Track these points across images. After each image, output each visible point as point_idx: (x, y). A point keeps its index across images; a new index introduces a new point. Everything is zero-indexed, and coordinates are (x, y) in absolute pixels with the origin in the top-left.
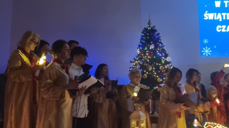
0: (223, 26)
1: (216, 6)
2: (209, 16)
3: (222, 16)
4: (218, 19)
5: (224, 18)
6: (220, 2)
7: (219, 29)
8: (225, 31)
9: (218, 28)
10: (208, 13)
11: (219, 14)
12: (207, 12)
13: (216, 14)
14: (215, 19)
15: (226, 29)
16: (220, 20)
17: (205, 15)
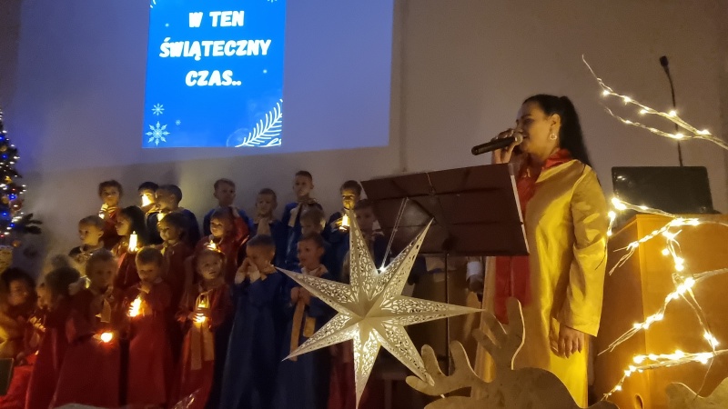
0: (201, 73)
1: (191, 25)
2: (172, 49)
3: (203, 49)
4: (191, 55)
5: (207, 54)
6: (201, 14)
7: (192, 79)
8: (205, 83)
9: (190, 79)
10: (169, 42)
11: (196, 44)
12: (167, 39)
13: (187, 43)
14: (186, 55)
15: (208, 79)
16: (197, 59)
17: (163, 47)
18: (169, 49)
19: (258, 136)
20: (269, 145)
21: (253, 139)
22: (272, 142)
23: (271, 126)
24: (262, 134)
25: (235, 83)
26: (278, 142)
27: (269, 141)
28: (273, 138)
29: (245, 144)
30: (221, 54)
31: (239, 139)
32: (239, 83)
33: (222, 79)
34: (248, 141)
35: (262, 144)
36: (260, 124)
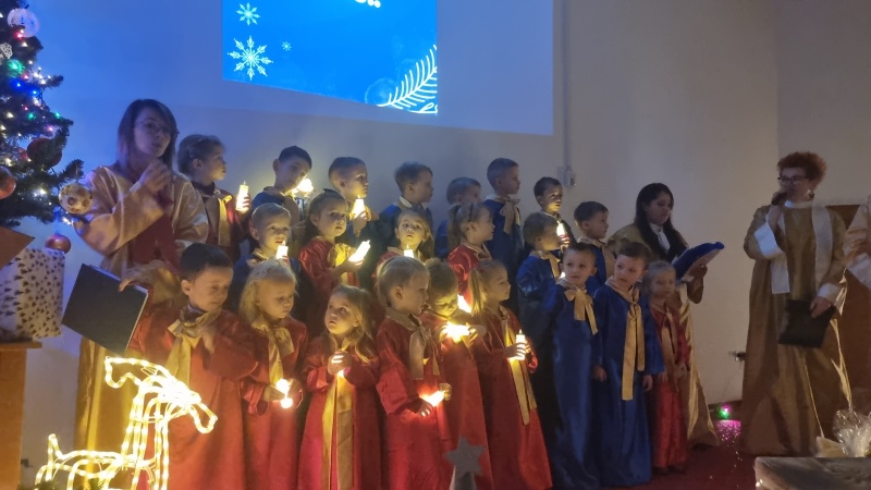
19: (407, 96)
20: (422, 111)
21: (401, 98)
22: (426, 108)
23: (423, 83)
24: (412, 93)
26: (433, 109)
27: (421, 106)
28: (428, 102)
29: (389, 103)
31: (382, 95)
34: (395, 101)
35: (413, 108)
36: (409, 76)
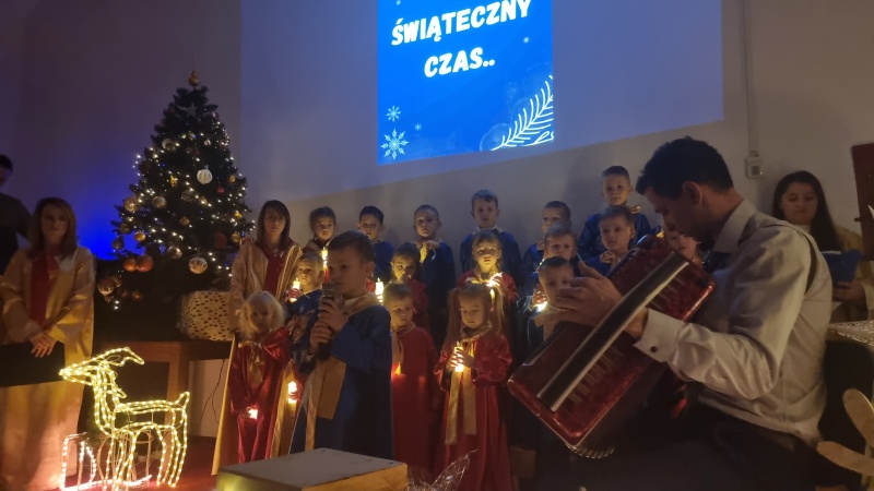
0: (442, 58)
2: (405, 33)
3: (443, 24)
4: (429, 36)
5: (449, 31)
7: (432, 68)
8: (449, 70)
9: (430, 68)
10: (402, 24)
11: (435, 20)
12: (400, 21)
13: (424, 21)
14: (423, 37)
15: (452, 64)
16: (437, 39)
17: (395, 33)
18: (402, 33)
19: (521, 132)
20: (536, 143)
21: (514, 137)
22: (540, 138)
23: (538, 116)
24: (526, 128)
25: (486, 64)
26: (549, 137)
27: (534, 138)
28: (542, 132)
29: (506, 143)
30: (467, 27)
31: (496, 139)
32: (492, 63)
33: (470, 61)
34: (508, 141)
35: (527, 142)
36: (523, 114)
